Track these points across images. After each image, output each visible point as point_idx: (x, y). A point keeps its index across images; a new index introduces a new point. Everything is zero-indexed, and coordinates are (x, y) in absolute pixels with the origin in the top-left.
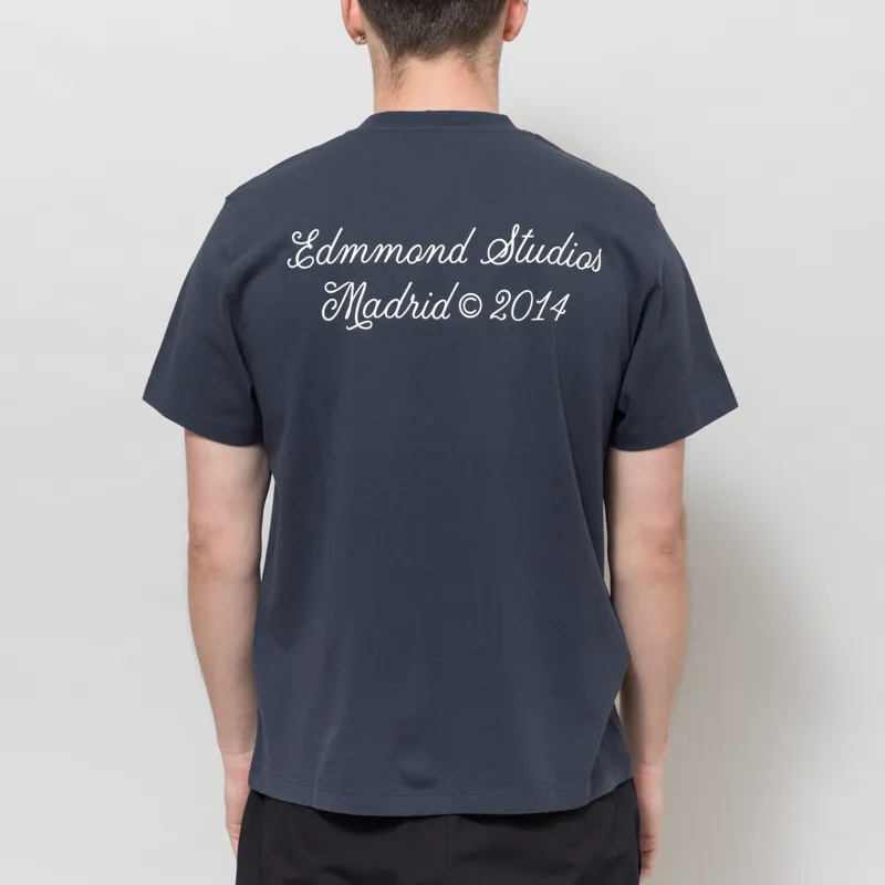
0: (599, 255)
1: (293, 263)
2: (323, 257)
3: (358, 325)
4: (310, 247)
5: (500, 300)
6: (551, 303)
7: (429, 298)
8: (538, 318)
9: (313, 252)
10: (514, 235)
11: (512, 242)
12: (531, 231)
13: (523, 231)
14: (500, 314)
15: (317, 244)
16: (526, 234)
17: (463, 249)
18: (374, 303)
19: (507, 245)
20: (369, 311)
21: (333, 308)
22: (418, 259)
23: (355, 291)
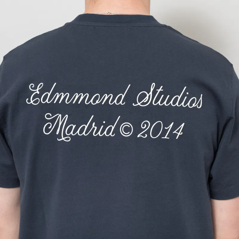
0: (201, 98)
1: (29, 101)
2: (44, 99)
3: (63, 139)
4: (38, 93)
5: (143, 126)
6: (173, 129)
7: (103, 124)
8: (166, 137)
9: (39, 96)
10: (152, 89)
11: (151, 93)
12: (162, 87)
13: (157, 87)
14: (144, 135)
15: (42, 91)
16: (159, 89)
17: (123, 96)
18: (72, 127)
19: (148, 95)
20: (69, 131)
21: (50, 128)
22: (97, 102)
23: (62, 119)
